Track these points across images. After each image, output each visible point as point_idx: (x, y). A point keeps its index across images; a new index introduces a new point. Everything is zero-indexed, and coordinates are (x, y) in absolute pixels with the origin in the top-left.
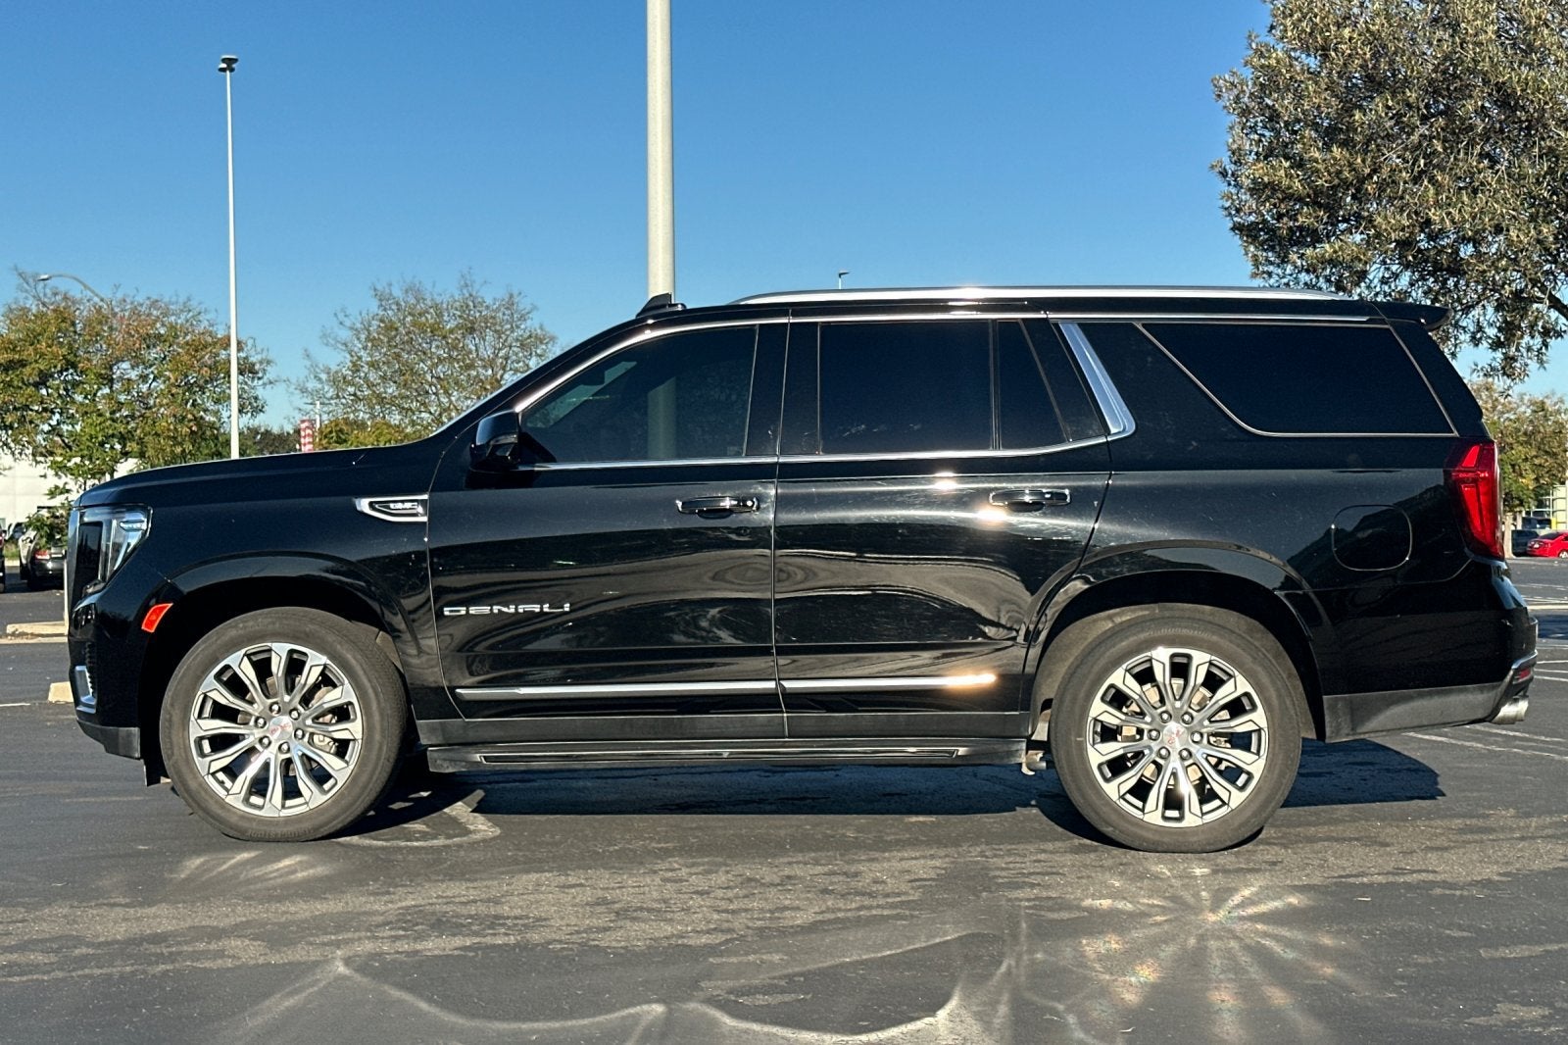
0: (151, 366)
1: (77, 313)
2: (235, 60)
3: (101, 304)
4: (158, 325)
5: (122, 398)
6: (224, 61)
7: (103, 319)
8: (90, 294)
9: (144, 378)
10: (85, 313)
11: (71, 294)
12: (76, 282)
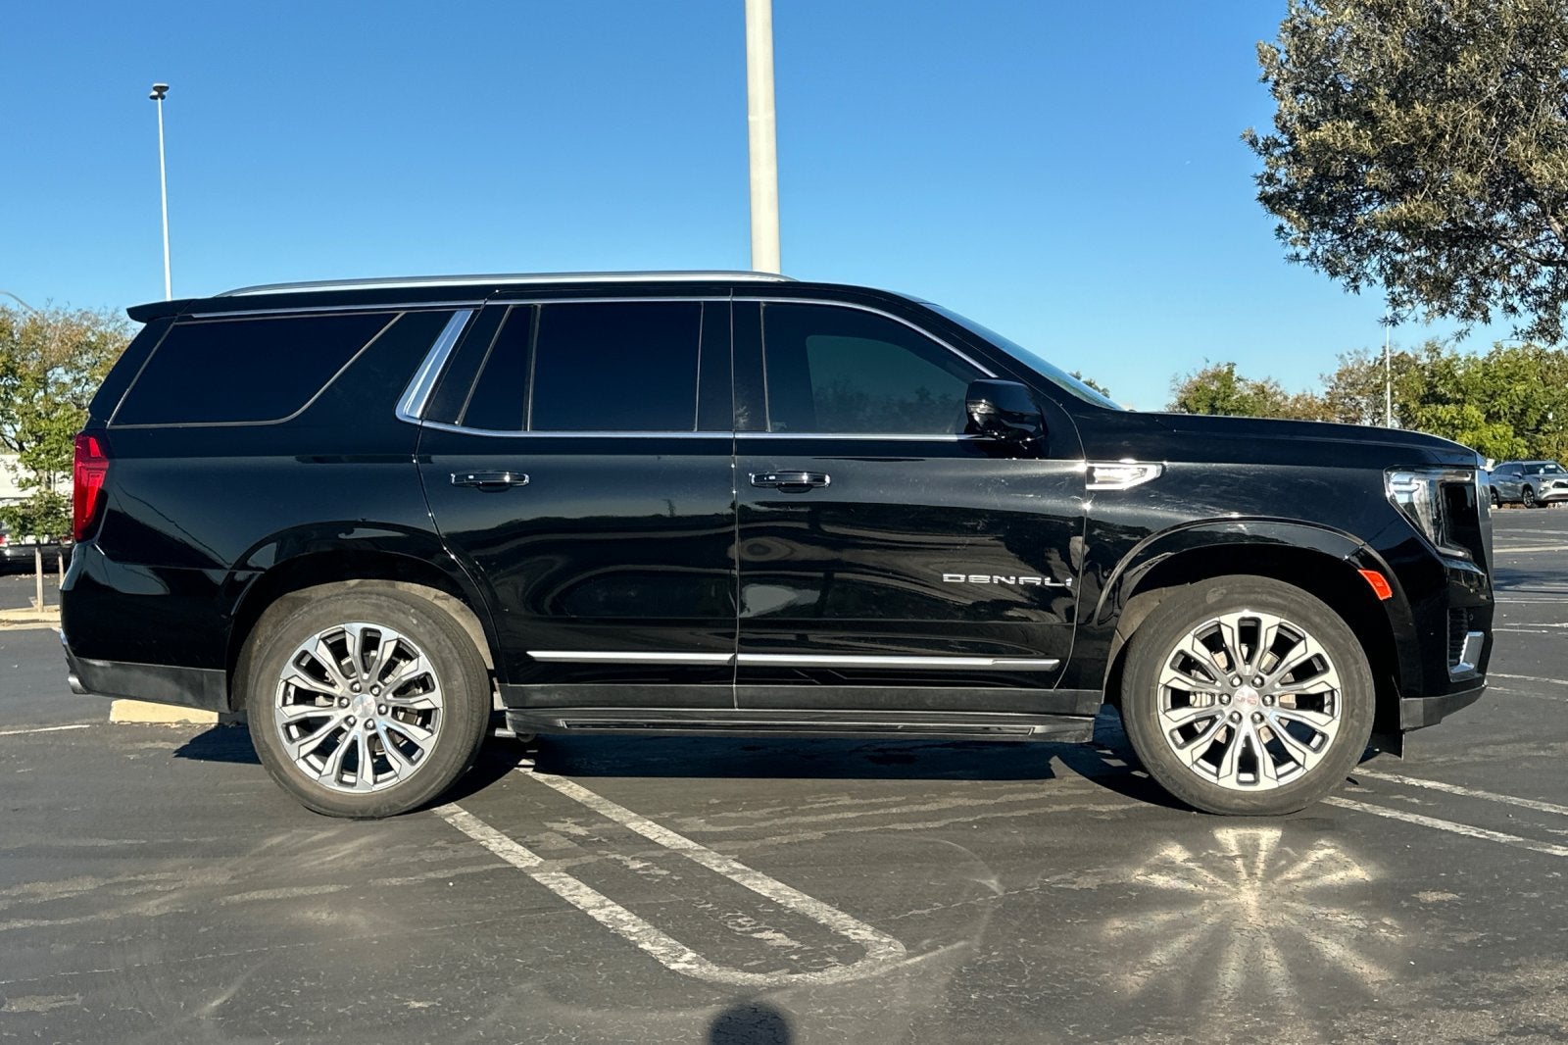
0: (83, 371)
1: (15, 324)
2: (166, 88)
3: (35, 316)
4: (89, 334)
5: (58, 399)
6: (155, 89)
7: (38, 330)
8: (24, 308)
9: (77, 381)
10: (22, 324)
11: (8, 307)
12: (13, 299)
